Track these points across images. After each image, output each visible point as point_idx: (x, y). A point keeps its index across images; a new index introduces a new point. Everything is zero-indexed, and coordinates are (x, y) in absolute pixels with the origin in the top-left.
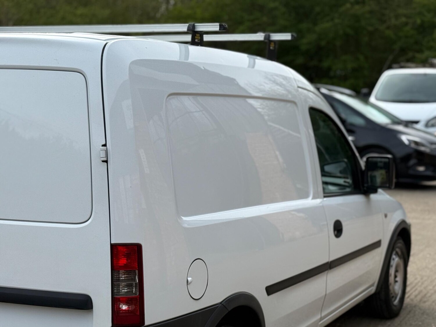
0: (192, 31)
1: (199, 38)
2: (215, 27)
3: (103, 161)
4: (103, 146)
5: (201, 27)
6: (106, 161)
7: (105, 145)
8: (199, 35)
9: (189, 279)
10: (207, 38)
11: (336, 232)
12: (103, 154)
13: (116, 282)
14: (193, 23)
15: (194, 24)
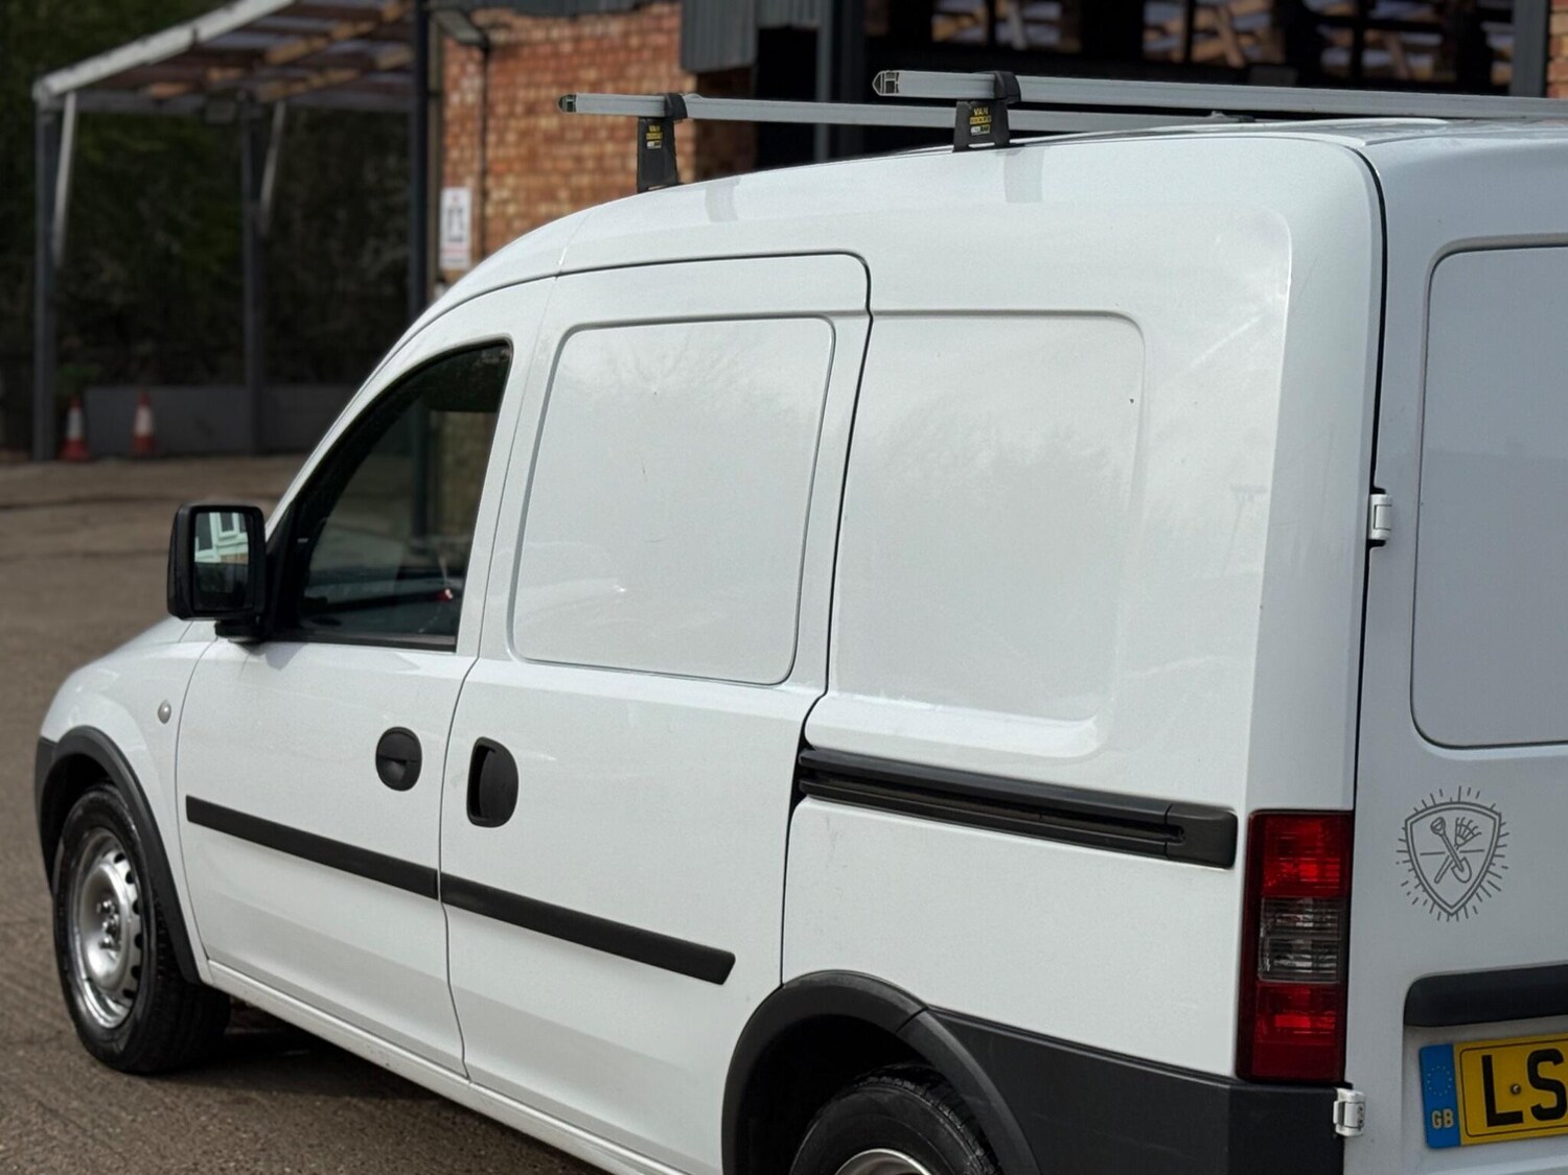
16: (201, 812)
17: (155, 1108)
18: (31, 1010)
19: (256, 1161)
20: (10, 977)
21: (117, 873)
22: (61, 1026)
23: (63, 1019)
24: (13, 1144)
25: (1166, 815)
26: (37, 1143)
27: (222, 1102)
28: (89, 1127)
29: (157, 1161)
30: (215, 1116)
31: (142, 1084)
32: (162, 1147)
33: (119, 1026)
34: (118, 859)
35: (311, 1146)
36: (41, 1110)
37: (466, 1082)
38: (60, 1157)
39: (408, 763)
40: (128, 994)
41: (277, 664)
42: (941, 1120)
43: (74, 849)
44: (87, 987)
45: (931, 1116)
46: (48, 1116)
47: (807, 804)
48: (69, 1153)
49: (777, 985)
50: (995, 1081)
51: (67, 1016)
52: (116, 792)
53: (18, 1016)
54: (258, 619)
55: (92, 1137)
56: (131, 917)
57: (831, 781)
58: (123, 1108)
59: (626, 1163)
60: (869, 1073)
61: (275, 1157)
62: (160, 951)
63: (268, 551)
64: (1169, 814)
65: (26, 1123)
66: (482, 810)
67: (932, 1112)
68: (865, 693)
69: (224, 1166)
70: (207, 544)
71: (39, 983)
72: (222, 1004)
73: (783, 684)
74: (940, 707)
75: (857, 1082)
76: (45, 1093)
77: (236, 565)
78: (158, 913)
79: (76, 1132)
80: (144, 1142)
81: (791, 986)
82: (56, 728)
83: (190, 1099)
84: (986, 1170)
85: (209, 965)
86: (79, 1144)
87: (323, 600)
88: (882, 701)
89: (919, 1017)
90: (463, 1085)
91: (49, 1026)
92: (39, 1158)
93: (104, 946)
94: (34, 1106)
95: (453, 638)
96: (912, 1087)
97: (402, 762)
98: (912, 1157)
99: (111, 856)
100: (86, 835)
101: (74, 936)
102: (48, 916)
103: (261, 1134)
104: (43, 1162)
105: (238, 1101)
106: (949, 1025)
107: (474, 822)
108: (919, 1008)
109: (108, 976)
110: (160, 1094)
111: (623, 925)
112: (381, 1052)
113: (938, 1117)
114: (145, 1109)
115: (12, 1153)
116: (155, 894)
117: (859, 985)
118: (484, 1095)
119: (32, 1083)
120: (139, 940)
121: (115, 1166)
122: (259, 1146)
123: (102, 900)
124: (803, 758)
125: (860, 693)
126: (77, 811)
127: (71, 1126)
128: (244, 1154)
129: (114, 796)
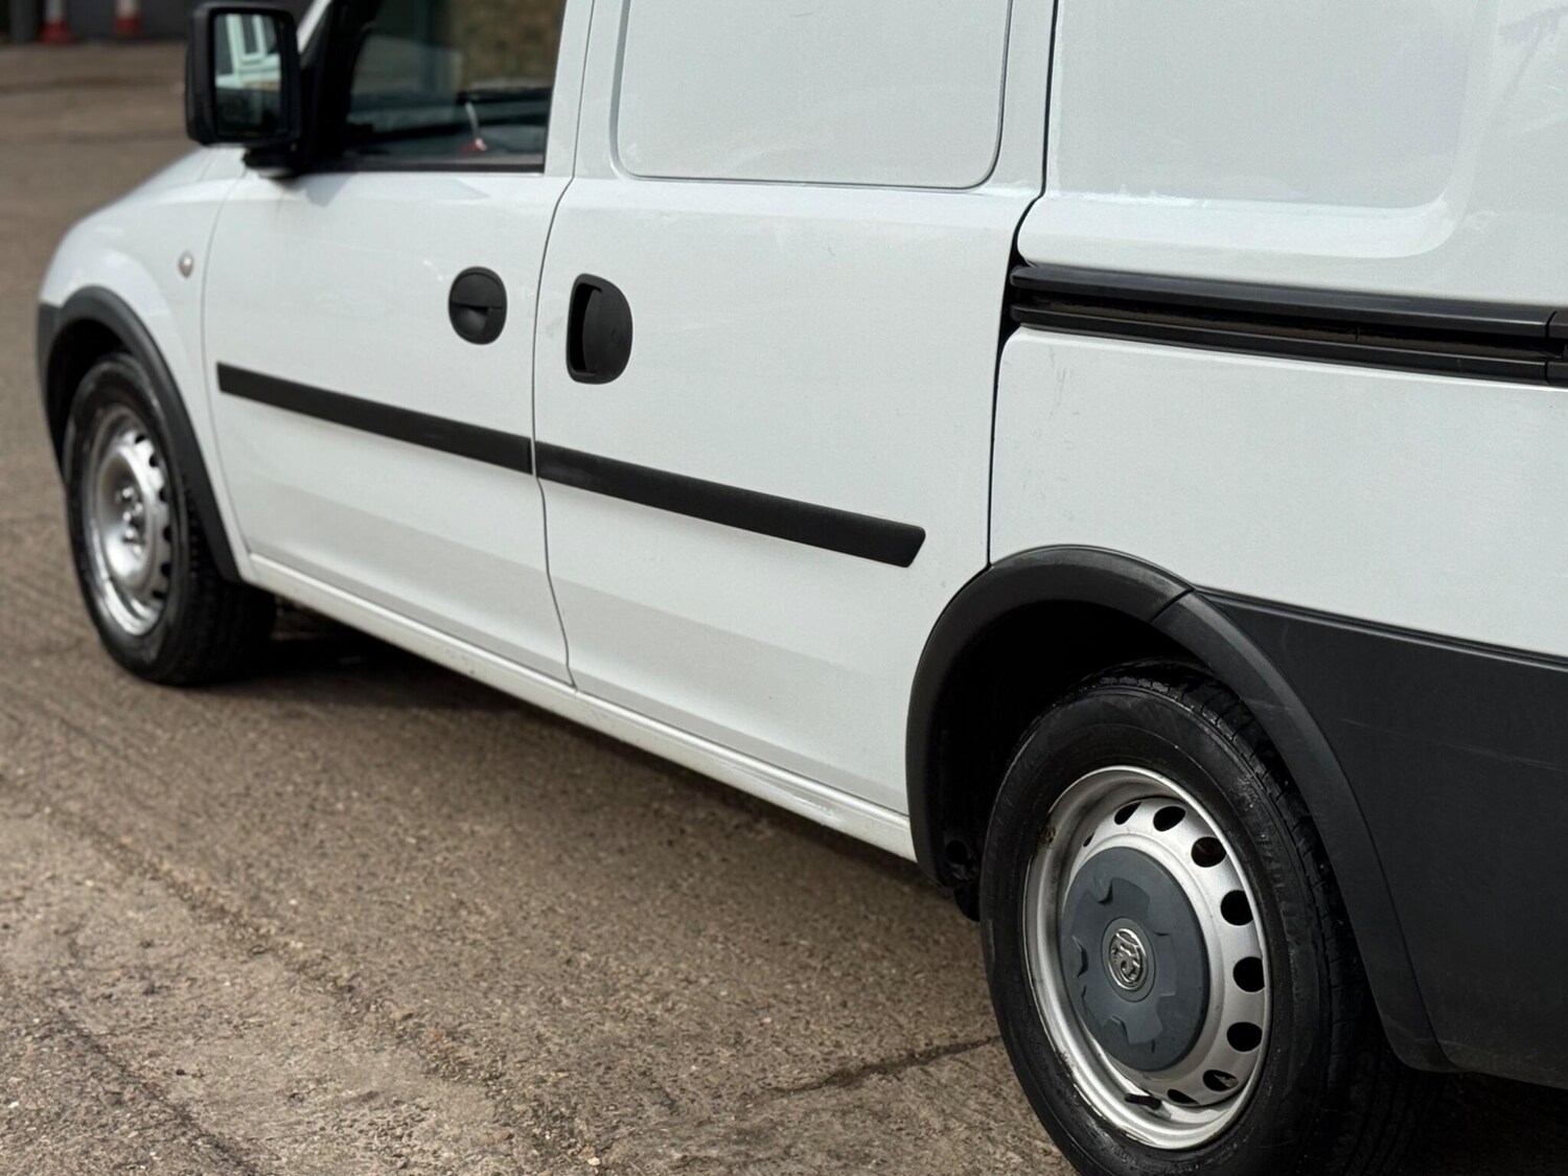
16: (235, 381)
17: (196, 724)
18: (46, 614)
19: (317, 783)
20: (20, 579)
21: (137, 455)
22: (78, 631)
23: (82, 625)
24: (35, 768)
25: (1547, 326)
26: (62, 767)
27: (272, 718)
28: (121, 747)
29: (203, 785)
30: (264, 732)
31: (178, 698)
32: (207, 769)
33: (148, 634)
34: (139, 440)
35: (378, 766)
36: (64, 729)
37: (571, 691)
38: (90, 782)
39: (490, 310)
40: (157, 595)
41: (320, 200)
42: (1206, 730)
43: (86, 429)
44: (109, 588)
45: (1194, 725)
46: (73, 735)
47: (1022, 336)
48: (101, 776)
49: (983, 565)
50: (1288, 679)
51: (87, 620)
52: (132, 361)
53: (31, 623)
54: (294, 147)
55: (126, 758)
56: (156, 506)
57: (1053, 305)
58: (159, 725)
59: (779, 786)
60: (1102, 673)
61: (339, 779)
62: (192, 545)
63: (304, 63)
64: (1551, 324)
65: (49, 743)
66: (587, 364)
67: (1194, 719)
68: (1099, 191)
69: (280, 790)
70: (228, 70)
71: (52, 585)
72: (264, 603)
73: (986, 184)
74: (1207, 203)
75: (1089, 683)
76: (68, 708)
77: (264, 92)
78: (189, 502)
79: (107, 753)
80: (186, 764)
81: (1000, 566)
82: (58, 290)
83: (234, 713)
84: (1269, 791)
85: (251, 562)
86: (110, 767)
87: (368, 127)
88: (1123, 199)
89: (1181, 601)
90: (569, 695)
91: (67, 633)
92: (65, 783)
93: (126, 541)
94: (55, 723)
95: (541, 157)
96: (1165, 690)
97: (482, 310)
98: (1164, 775)
99: (130, 437)
100: (100, 413)
101: (90, 530)
102: (61, 512)
103: (321, 753)
104: (70, 787)
105: (289, 715)
106: (1224, 611)
107: (576, 378)
108: (1180, 590)
109: (133, 575)
110: (199, 707)
111: (772, 497)
112: (464, 658)
113: (1201, 725)
114: (183, 726)
115: (34, 777)
116: (185, 478)
117: (1100, 563)
118: (594, 705)
119: (52, 697)
120: (167, 534)
121: (153, 792)
122: (318, 767)
123: (121, 488)
124: (1015, 277)
125: (1090, 190)
126: (88, 385)
127: (100, 748)
128: (303, 776)
129: (130, 367)
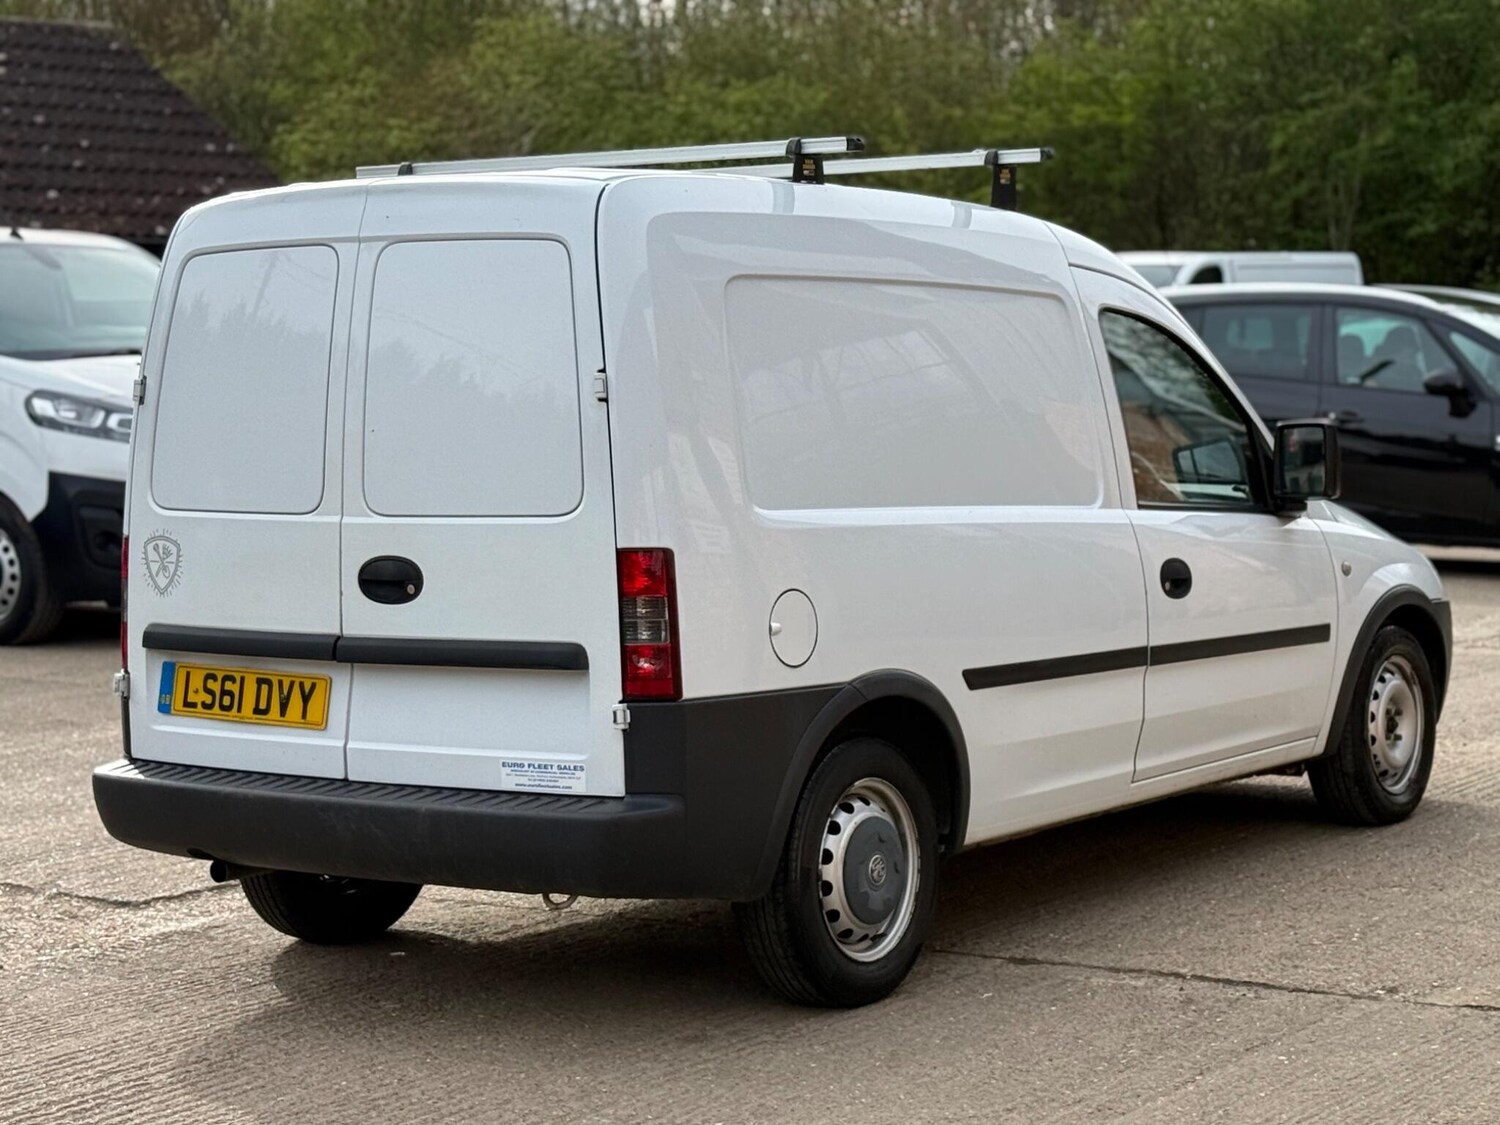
0: (796, 154)
1: (813, 167)
2: (838, 144)
3: (601, 400)
4: (600, 371)
5: (813, 146)
6: (605, 400)
7: (603, 371)
8: (812, 162)
9: (775, 625)
10: (829, 167)
11: (1168, 585)
12: (600, 387)
13: (629, 618)
14: (797, 139)
15: (799, 141)
